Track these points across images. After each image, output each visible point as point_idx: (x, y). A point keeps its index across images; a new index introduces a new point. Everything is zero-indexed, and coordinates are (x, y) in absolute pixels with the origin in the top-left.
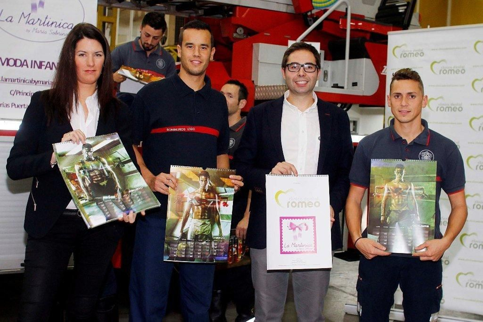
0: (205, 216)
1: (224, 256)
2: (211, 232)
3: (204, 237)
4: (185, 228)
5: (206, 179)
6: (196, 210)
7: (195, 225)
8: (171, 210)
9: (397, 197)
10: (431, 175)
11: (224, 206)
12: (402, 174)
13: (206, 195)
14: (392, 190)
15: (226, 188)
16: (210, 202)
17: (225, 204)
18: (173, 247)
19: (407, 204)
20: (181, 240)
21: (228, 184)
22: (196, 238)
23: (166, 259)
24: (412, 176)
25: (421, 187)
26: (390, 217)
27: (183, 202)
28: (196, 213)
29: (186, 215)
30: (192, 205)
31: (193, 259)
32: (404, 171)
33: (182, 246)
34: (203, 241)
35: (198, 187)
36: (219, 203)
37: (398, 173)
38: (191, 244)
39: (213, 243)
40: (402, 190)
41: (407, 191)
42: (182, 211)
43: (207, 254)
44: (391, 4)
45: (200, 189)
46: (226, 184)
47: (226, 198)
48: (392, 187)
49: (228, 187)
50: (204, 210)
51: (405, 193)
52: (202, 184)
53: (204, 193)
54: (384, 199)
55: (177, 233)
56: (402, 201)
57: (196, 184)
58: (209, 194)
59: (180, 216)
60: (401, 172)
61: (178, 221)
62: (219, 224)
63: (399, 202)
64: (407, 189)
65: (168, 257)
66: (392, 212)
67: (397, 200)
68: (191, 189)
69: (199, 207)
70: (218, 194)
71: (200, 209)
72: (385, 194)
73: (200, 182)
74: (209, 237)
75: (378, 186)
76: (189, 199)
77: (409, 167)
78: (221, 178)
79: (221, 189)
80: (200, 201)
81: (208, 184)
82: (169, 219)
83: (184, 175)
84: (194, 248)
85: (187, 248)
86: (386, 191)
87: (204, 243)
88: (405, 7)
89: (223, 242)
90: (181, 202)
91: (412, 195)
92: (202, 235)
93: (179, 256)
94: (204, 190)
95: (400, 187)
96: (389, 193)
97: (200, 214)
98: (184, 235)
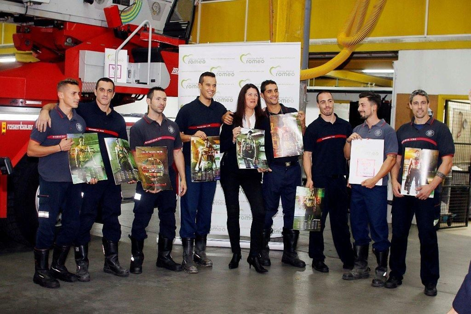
0: (208, 159)
1: (219, 177)
2: (212, 167)
3: (209, 169)
4: (200, 165)
5: (207, 142)
6: (204, 157)
7: (205, 164)
8: (193, 158)
9: (82, 154)
10: (96, 141)
11: (216, 153)
12: (83, 141)
13: (208, 149)
14: (79, 150)
15: (216, 145)
16: (210, 152)
17: (217, 153)
18: (196, 175)
19: (88, 157)
20: (199, 172)
21: (217, 143)
22: (206, 170)
23: (193, 181)
24: (87, 142)
25: (92, 147)
26: (81, 165)
27: (198, 154)
28: (204, 158)
29: (200, 159)
30: (202, 155)
31: (205, 180)
32: (83, 140)
33: (199, 174)
34: (209, 171)
35: (204, 146)
36: (214, 152)
37: (81, 141)
38: (204, 173)
39: (213, 172)
40: (84, 150)
41: (86, 150)
42: (198, 158)
43: (211, 177)
44: (175, 21)
45: (205, 147)
46: (216, 143)
47: (216, 150)
48: (79, 149)
49: (217, 144)
50: (208, 156)
51: (85, 152)
52: (206, 144)
53: (207, 149)
54: (76, 156)
55: (197, 169)
56: (85, 156)
57: (203, 145)
58: (210, 148)
59: (197, 160)
60: (82, 140)
61: (197, 163)
62: (215, 162)
63: (83, 156)
64: (86, 149)
65: (194, 180)
66: (81, 162)
67: (82, 156)
68: (202, 147)
69: (206, 155)
70: (213, 148)
71: (206, 156)
72: (76, 153)
73: (205, 144)
74: (211, 169)
75: (72, 149)
76: (201, 152)
77: (85, 137)
78: (214, 141)
79: (214, 146)
80: (205, 152)
81: (208, 144)
82: (192, 162)
83: (198, 141)
84: (205, 175)
85: (202, 175)
86: (76, 151)
87: (210, 172)
88: (187, 25)
89: (218, 171)
90: (197, 154)
91: (89, 152)
92: (208, 168)
93: (199, 179)
94: (207, 147)
95: (83, 148)
96: (78, 152)
97: (206, 158)
98: (200, 169)
